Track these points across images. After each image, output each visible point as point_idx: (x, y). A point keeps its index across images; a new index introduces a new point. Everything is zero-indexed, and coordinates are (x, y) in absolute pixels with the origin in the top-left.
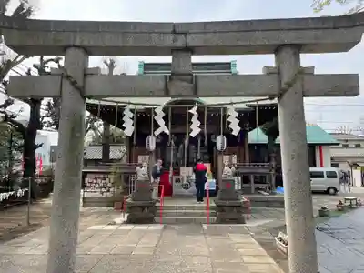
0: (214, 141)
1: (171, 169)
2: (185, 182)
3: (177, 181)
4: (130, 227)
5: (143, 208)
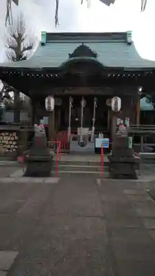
0: (109, 105)
1: (69, 128)
2: (81, 141)
3: (74, 139)
4: (27, 180)
5: (40, 162)
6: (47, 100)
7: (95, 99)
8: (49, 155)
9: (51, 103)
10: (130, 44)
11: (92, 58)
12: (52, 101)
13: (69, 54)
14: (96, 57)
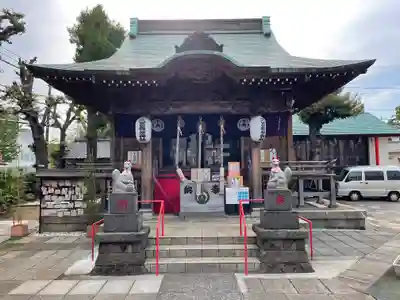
1: (179, 171)
3: (188, 190)
5: (123, 245)
6: (138, 124)
7: (221, 118)
8: (142, 228)
9: (145, 128)
10: (268, 35)
11: (216, 53)
12: (148, 125)
13: (176, 47)
14: (221, 51)
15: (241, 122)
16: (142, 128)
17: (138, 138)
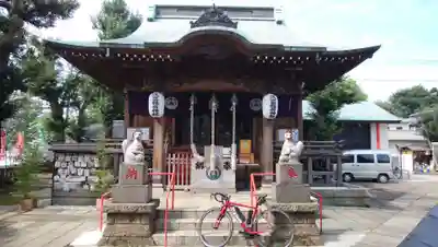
2: (212, 169)
5: (131, 216)
6: (151, 98)
7: (234, 97)
8: (151, 200)
10: (280, 23)
11: (230, 29)
13: (191, 23)
14: (236, 27)
15: (253, 102)
16: (156, 102)
17: (151, 112)
